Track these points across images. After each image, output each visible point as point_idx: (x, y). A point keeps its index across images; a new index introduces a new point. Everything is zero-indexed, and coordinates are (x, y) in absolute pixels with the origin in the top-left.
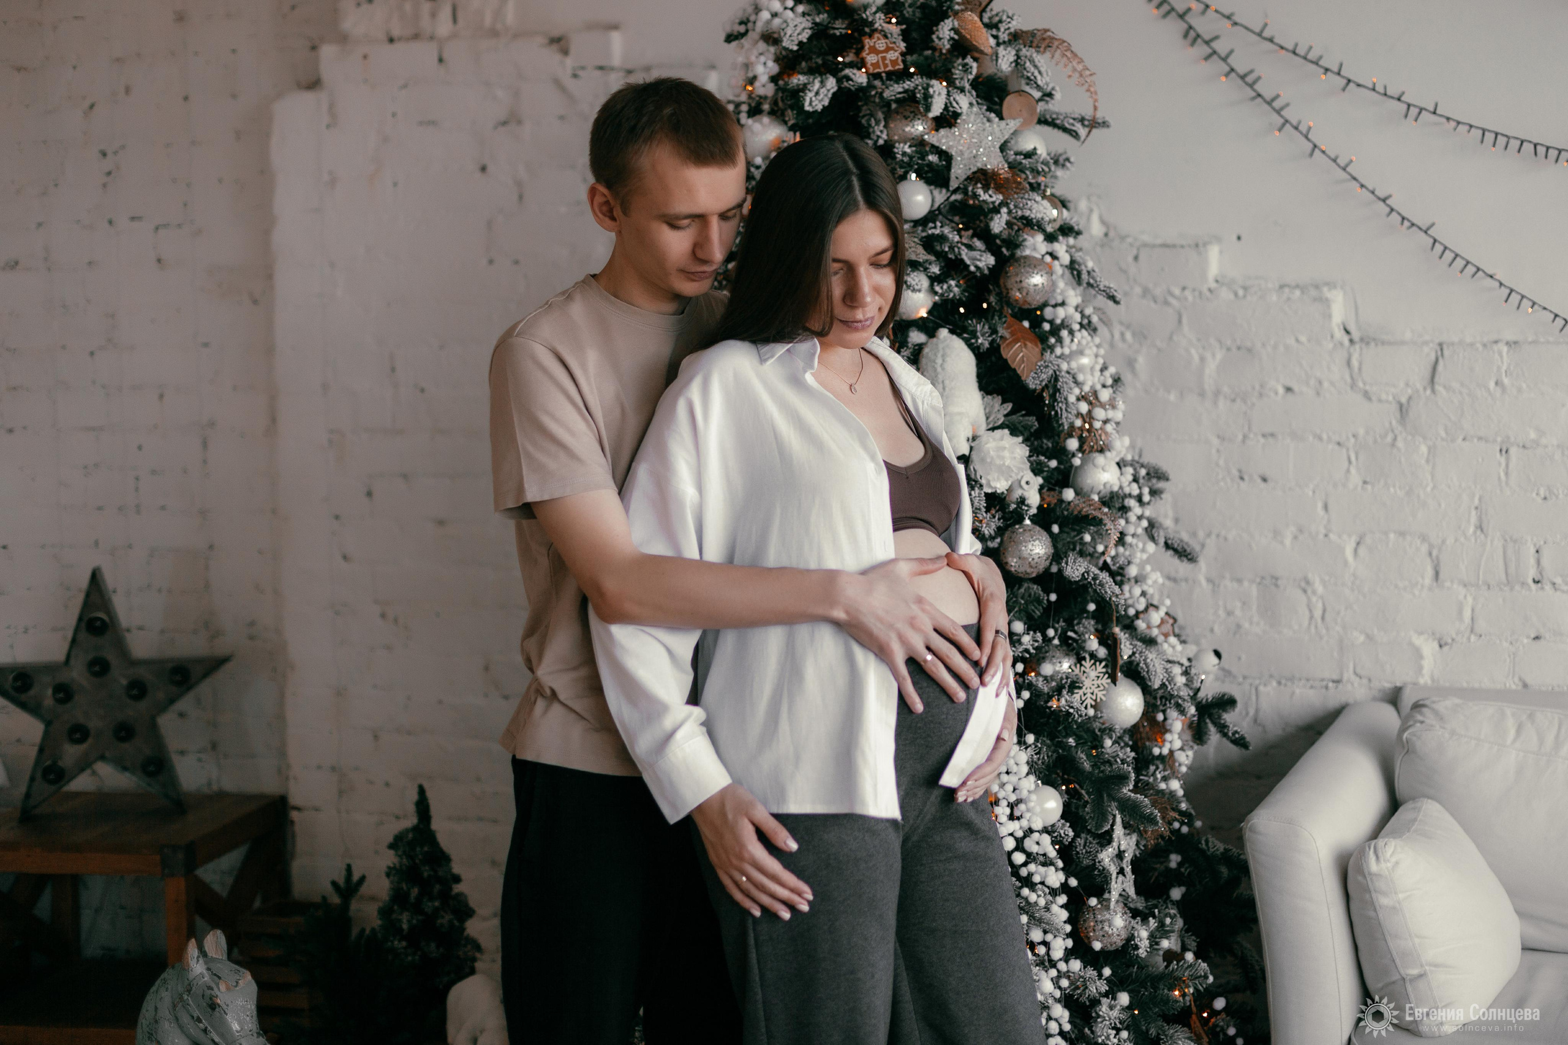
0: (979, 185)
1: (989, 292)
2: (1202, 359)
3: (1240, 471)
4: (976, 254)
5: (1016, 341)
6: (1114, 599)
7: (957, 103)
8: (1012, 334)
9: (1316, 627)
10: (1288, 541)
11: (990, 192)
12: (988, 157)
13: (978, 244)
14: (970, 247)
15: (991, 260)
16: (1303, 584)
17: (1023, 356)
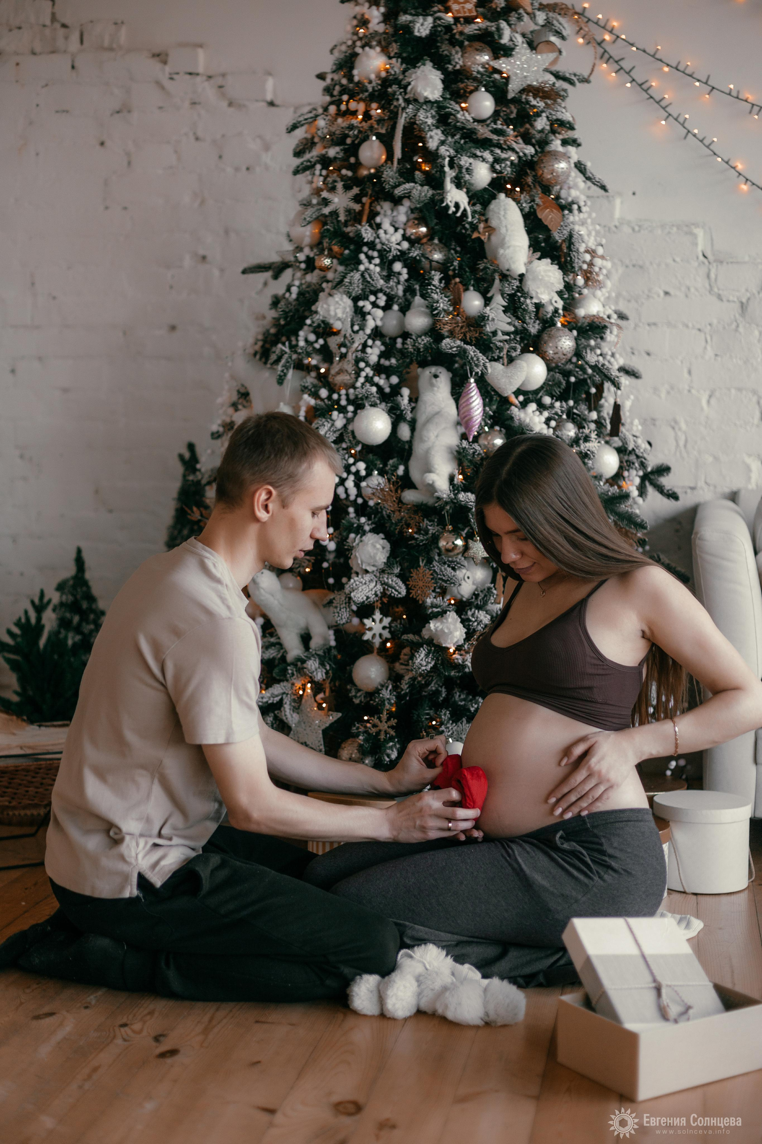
0: (531, 94)
3: (632, 348)
5: (546, 208)
7: (515, 41)
8: (544, 203)
9: (680, 452)
10: (663, 395)
11: (538, 100)
16: (673, 424)
17: (552, 218)
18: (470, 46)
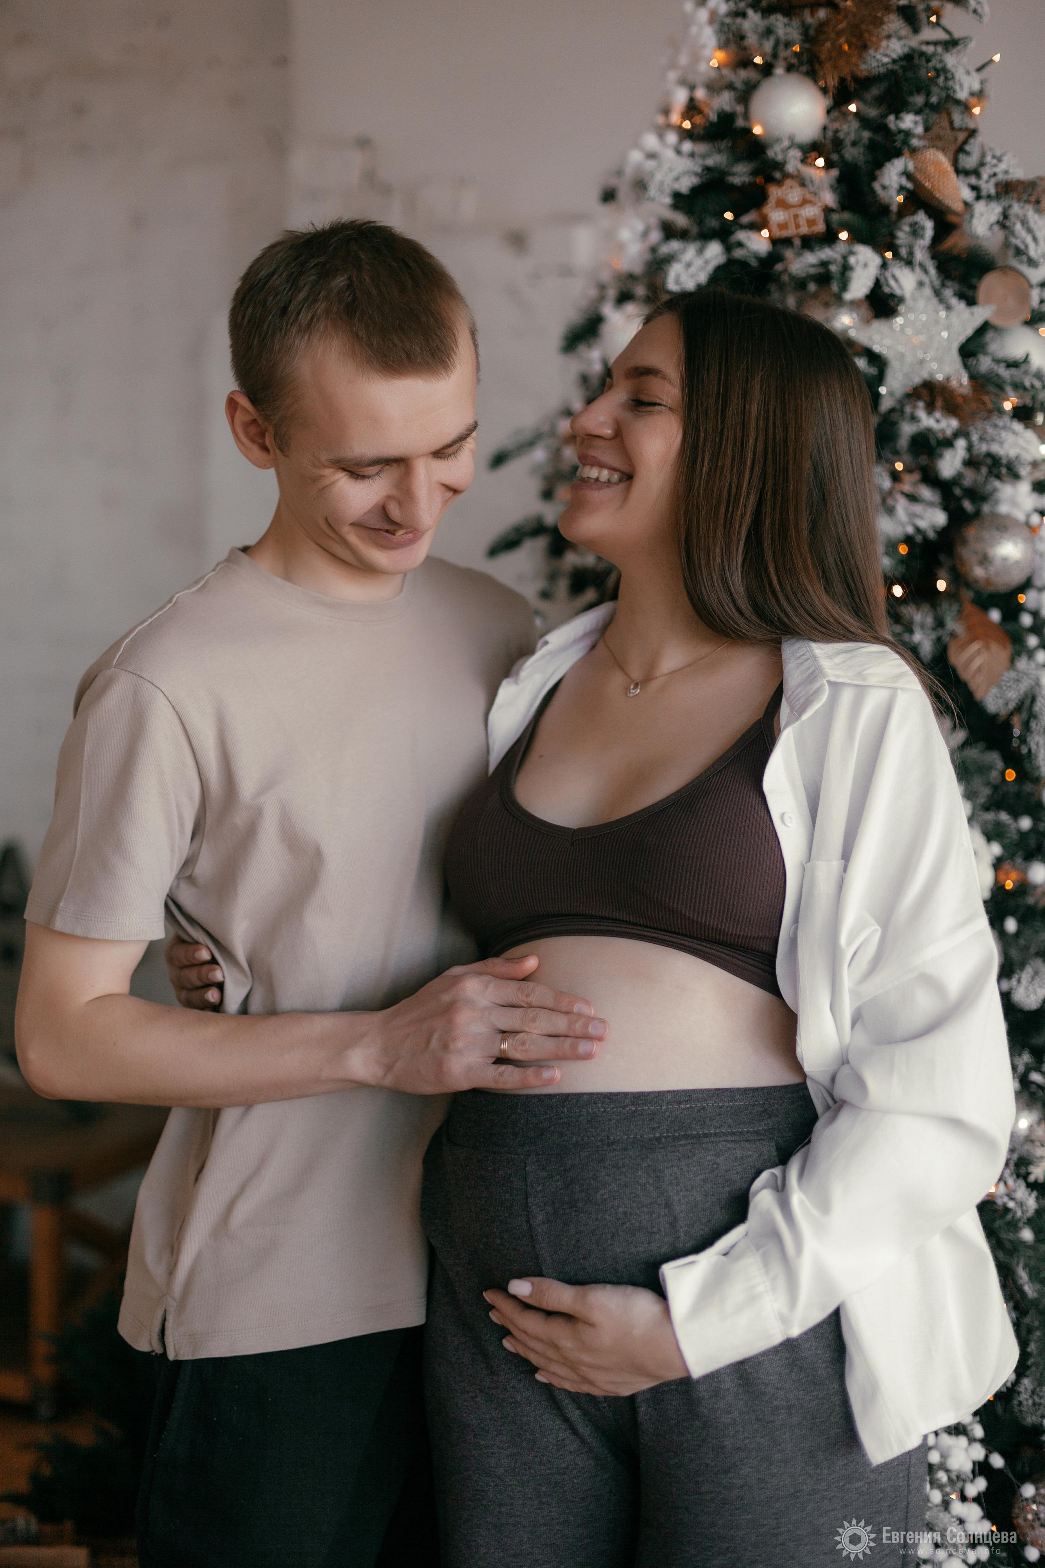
0: (921, 404)
1: (940, 564)
4: (918, 508)
5: (976, 641)
7: (896, 280)
8: (971, 628)
11: (938, 414)
12: (940, 361)
13: (926, 493)
14: (913, 498)
15: (940, 518)
17: (982, 663)
18: (815, 296)
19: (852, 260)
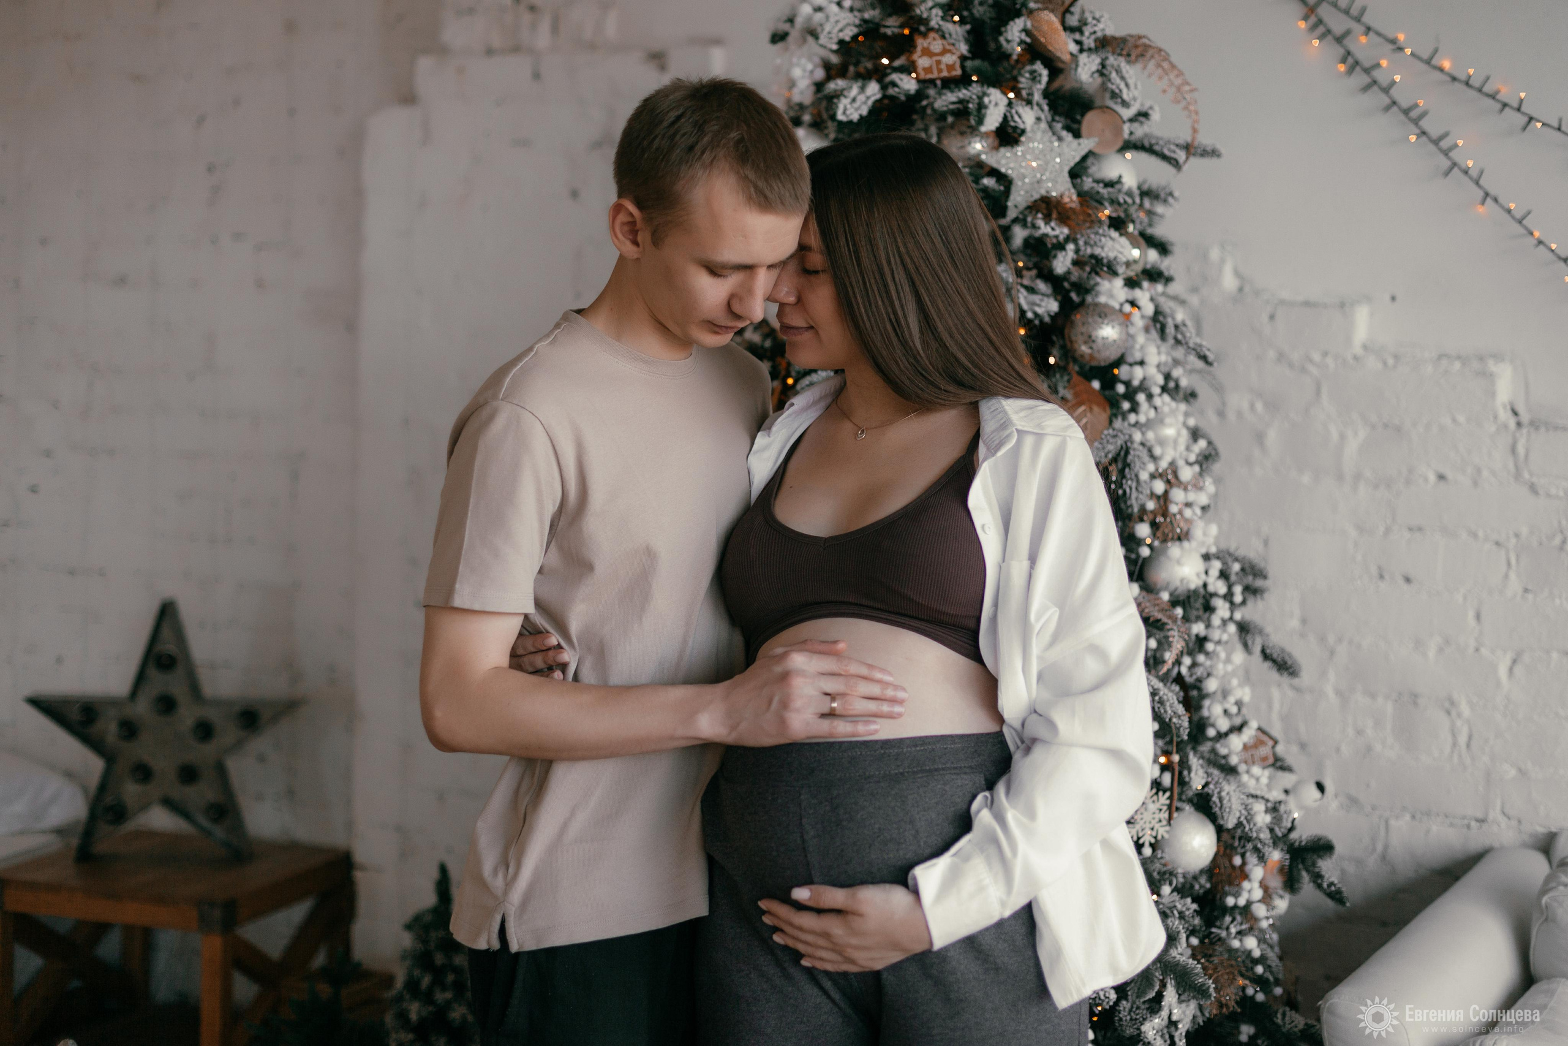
0: (1040, 215)
2: (1342, 437)
3: (1380, 568)
4: (1036, 298)
6: (1175, 720)
7: (1020, 117)
8: (1076, 395)
9: (1460, 756)
10: (1432, 654)
11: (1053, 224)
12: (1055, 182)
13: (1041, 286)
14: (1031, 290)
15: (1054, 306)
16: (1447, 705)
17: (1087, 423)
18: (952, 126)
19: (986, 100)
